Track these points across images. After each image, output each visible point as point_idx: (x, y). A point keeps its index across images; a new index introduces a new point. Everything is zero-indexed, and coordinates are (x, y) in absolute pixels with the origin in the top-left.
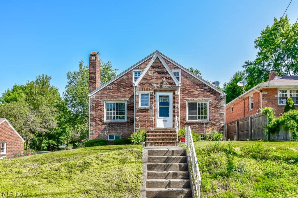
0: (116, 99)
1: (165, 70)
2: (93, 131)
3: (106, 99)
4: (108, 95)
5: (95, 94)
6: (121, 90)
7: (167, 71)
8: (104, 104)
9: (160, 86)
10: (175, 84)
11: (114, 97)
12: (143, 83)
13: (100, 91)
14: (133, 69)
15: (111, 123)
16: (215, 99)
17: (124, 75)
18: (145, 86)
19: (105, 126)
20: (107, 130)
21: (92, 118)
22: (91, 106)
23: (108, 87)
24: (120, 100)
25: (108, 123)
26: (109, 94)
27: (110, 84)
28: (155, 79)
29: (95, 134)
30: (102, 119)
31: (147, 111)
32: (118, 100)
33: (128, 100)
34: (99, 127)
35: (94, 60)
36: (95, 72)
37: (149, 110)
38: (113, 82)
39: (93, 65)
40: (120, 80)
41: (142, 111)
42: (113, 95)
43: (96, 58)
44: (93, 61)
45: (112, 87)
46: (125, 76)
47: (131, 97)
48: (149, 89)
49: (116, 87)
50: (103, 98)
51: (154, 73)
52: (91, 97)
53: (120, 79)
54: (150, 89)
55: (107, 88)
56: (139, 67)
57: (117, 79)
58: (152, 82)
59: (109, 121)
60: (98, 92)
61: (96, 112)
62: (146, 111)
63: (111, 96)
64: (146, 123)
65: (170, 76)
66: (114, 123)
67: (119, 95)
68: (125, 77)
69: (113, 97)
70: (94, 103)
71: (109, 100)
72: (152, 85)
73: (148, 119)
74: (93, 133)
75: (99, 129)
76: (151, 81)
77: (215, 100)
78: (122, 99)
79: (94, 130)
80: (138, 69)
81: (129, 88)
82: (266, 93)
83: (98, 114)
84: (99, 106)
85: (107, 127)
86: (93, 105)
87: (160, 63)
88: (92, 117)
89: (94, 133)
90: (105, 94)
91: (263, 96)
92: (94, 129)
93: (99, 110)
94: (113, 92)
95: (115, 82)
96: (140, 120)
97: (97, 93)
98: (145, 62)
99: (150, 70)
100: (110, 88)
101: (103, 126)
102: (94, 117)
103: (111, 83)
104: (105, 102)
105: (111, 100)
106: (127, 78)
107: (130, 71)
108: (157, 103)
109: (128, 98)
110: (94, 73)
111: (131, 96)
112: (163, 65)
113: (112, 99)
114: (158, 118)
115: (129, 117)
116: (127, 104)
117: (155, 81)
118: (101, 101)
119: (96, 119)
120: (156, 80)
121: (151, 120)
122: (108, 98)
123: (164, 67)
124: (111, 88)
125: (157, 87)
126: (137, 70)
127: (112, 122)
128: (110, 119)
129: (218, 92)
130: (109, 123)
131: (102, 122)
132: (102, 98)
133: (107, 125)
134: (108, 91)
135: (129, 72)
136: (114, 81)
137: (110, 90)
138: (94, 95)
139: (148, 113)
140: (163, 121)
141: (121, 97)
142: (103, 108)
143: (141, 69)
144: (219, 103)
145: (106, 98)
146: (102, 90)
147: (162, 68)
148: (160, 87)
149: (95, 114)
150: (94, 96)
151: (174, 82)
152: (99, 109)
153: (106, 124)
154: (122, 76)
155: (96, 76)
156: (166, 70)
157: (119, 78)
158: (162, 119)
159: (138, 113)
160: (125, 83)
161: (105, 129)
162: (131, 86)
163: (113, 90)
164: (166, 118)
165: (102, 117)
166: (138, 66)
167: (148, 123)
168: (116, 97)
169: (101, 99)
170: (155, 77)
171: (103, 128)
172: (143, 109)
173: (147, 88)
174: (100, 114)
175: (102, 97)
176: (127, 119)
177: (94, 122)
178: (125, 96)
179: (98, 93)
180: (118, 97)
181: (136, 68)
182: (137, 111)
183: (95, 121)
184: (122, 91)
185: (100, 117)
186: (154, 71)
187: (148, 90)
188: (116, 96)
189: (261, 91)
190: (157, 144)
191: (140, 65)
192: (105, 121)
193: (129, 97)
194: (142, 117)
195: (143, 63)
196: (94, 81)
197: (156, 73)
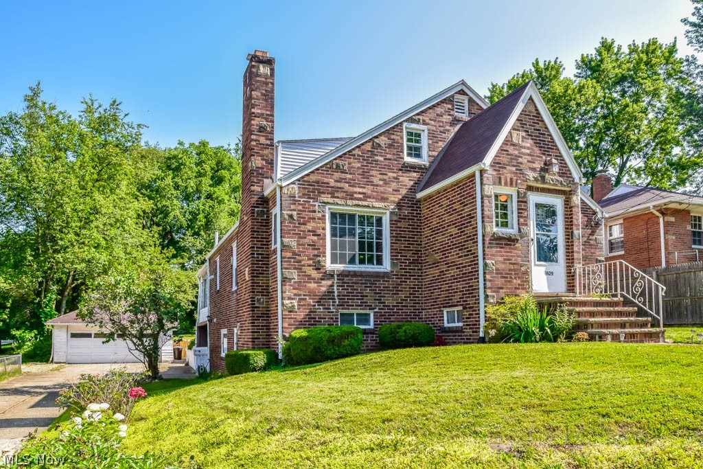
0: (360, 203)
1: (548, 135)
2: (293, 299)
3: (331, 200)
4: (338, 188)
5: (298, 180)
6: (373, 176)
7: (552, 139)
8: (324, 216)
9: (541, 177)
10: (572, 177)
11: (355, 195)
12: (500, 164)
13: (312, 172)
14: (404, 121)
15: (347, 276)
16: (585, 223)
17: (380, 135)
18: (505, 171)
19: (330, 282)
20: (336, 294)
21: (289, 258)
22: (286, 217)
23: (338, 165)
24: (373, 207)
25: (338, 275)
26: (339, 185)
27: (340, 157)
28: (529, 155)
29: (299, 309)
30: (319, 261)
31: (514, 245)
32: (365, 206)
33: (394, 209)
34: (312, 285)
35: (266, 77)
36: (268, 113)
37: (518, 240)
38: (350, 151)
39: (264, 92)
40: (368, 147)
41: (502, 244)
42: (351, 189)
43: (272, 70)
44: (264, 79)
45: (349, 164)
46: (383, 137)
47: (401, 200)
48: (517, 182)
49: (359, 165)
50: (322, 195)
51: (526, 138)
52: (285, 190)
53: (371, 144)
54: (519, 181)
55: (334, 166)
56: (421, 117)
57: (363, 144)
58: (521, 163)
59: (340, 267)
60: (308, 175)
61: (301, 238)
62: (510, 245)
63: (347, 192)
64: (511, 278)
65: (560, 153)
66: (355, 274)
67: (368, 190)
68: (383, 141)
69: (353, 196)
70: (294, 210)
71: (339, 202)
72: (521, 170)
73: (516, 267)
74: (293, 306)
75: (311, 293)
76: (520, 160)
77: (587, 226)
78: (377, 204)
79: (295, 295)
80: (418, 122)
81: (395, 175)
82: (673, 219)
83: (309, 245)
84: (310, 218)
85: (335, 285)
86: (291, 216)
87: (537, 113)
88: (289, 255)
89: (296, 304)
90: (328, 183)
91: (667, 224)
92: (295, 291)
93: (309, 231)
94: (350, 179)
95: (357, 152)
96: (497, 269)
97: (303, 177)
98: (434, 106)
99: (514, 129)
100: (341, 167)
101: (324, 282)
102: (294, 253)
103: (345, 154)
104: (327, 207)
105: (347, 205)
106: (390, 146)
107: (397, 125)
108: (531, 222)
109: (394, 202)
110: (267, 115)
111: (400, 197)
112: (543, 121)
113: (349, 202)
114: (535, 265)
115: (396, 259)
116: (391, 221)
117: (529, 161)
118: (317, 204)
119: (301, 262)
120: (529, 158)
121: (523, 269)
122: (338, 197)
123: (546, 128)
124: (346, 168)
125: (534, 177)
126: (414, 126)
127: (349, 271)
128: (340, 263)
129: (590, 208)
130: (342, 275)
131: (320, 269)
132: (320, 196)
133: (336, 281)
134: (337, 175)
135: (393, 128)
136: (354, 149)
137: (342, 172)
138: (293, 183)
139: (515, 249)
140: (547, 273)
141: (374, 198)
142: (324, 229)
143: (424, 124)
144: (593, 235)
145: (332, 197)
146: (317, 169)
147: (542, 127)
148: (539, 178)
149: (298, 245)
150: (296, 187)
151: (569, 170)
152: (310, 228)
153: (332, 276)
154: (376, 137)
155: (273, 127)
156: (550, 135)
157: (366, 142)
158: (543, 269)
159: (491, 247)
160: (385, 159)
161: (330, 292)
162: (400, 170)
163: (350, 174)
164: (552, 267)
165: (319, 256)
166: (418, 114)
167: (515, 278)
168: (361, 196)
169: (315, 199)
170: (528, 151)
171: (324, 289)
172: (504, 238)
173: (511, 179)
174: (315, 245)
175: (319, 192)
176: (393, 265)
177: (295, 269)
178: (385, 196)
179: (305, 179)
180: (366, 197)
181: (411, 120)
182: (490, 243)
183: (299, 269)
184: (376, 181)
185: (314, 255)
186: (524, 134)
187: (514, 185)
188: (360, 193)
189: (663, 214)
190: (634, 338)
191: (422, 112)
192: (329, 269)
193: (397, 200)
194: (501, 259)
195: (430, 108)
196: (268, 142)
197: (528, 139)
